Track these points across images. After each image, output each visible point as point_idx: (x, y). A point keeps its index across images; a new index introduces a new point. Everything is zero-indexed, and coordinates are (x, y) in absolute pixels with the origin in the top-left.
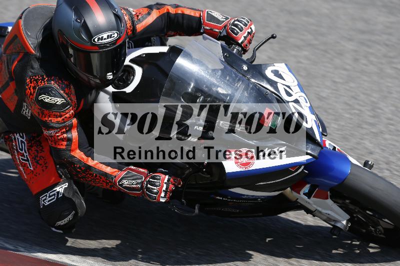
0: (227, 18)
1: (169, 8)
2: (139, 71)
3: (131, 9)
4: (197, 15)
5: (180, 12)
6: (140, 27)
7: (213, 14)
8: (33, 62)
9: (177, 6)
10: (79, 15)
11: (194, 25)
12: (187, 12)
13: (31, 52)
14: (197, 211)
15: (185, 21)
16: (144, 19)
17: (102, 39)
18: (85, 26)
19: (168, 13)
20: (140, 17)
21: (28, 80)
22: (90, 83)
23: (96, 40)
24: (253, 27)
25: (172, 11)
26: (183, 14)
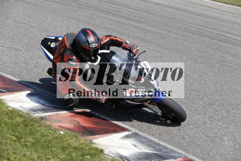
0: (131, 44)
1: (113, 37)
4: (121, 41)
5: (116, 39)
6: (102, 43)
7: (127, 42)
9: (115, 37)
11: (120, 44)
12: (118, 39)
13: (67, 47)
14: (114, 107)
15: (117, 42)
16: (104, 40)
17: (93, 46)
18: (88, 41)
19: (112, 39)
21: (65, 56)
22: (86, 60)
24: (138, 48)
25: (114, 38)
26: (117, 40)
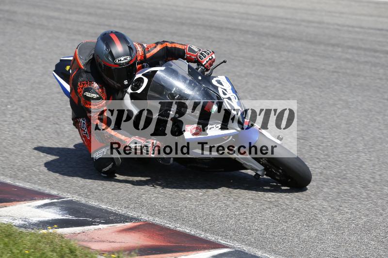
0: (200, 50)
1: (168, 43)
2: (146, 80)
3: (145, 45)
4: (183, 48)
5: (174, 46)
6: (148, 55)
7: (192, 48)
8: (82, 74)
9: (172, 43)
10: (108, 46)
11: (181, 53)
12: (178, 46)
13: (81, 68)
15: (176, 52)
16: (152, 50)
17: (121, 60)
18: (111, 53)
19: (167, 47)
20: (149, 49)
21: (79, 83)
22: (115, 86)
23: (117, 61)
25: (169, 45)
26: (175, 48)
